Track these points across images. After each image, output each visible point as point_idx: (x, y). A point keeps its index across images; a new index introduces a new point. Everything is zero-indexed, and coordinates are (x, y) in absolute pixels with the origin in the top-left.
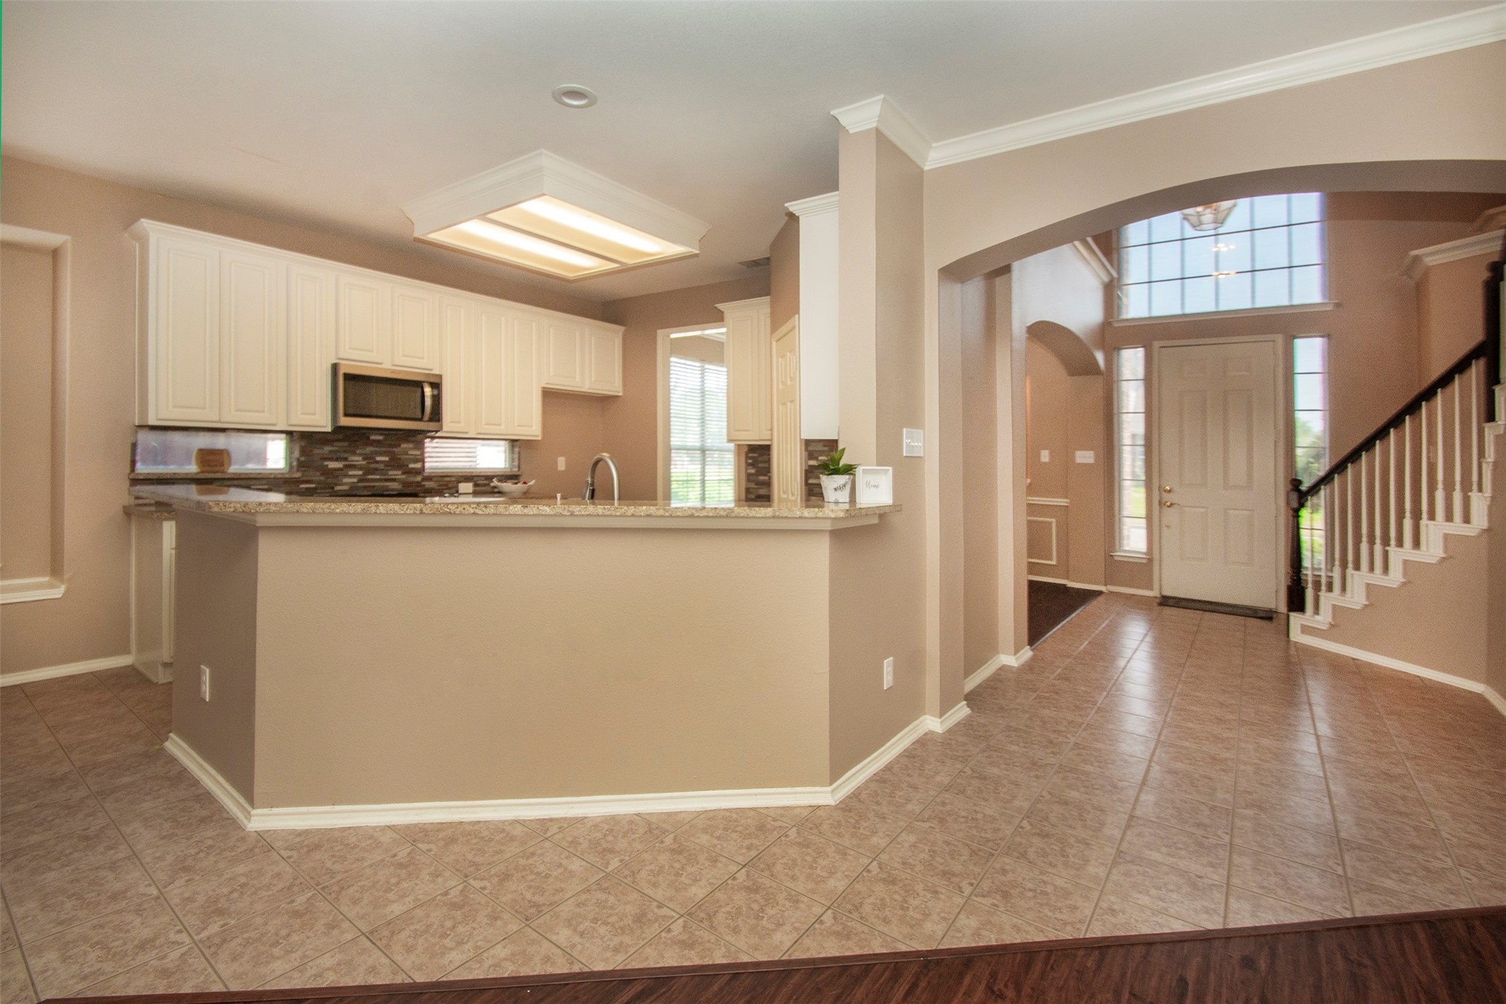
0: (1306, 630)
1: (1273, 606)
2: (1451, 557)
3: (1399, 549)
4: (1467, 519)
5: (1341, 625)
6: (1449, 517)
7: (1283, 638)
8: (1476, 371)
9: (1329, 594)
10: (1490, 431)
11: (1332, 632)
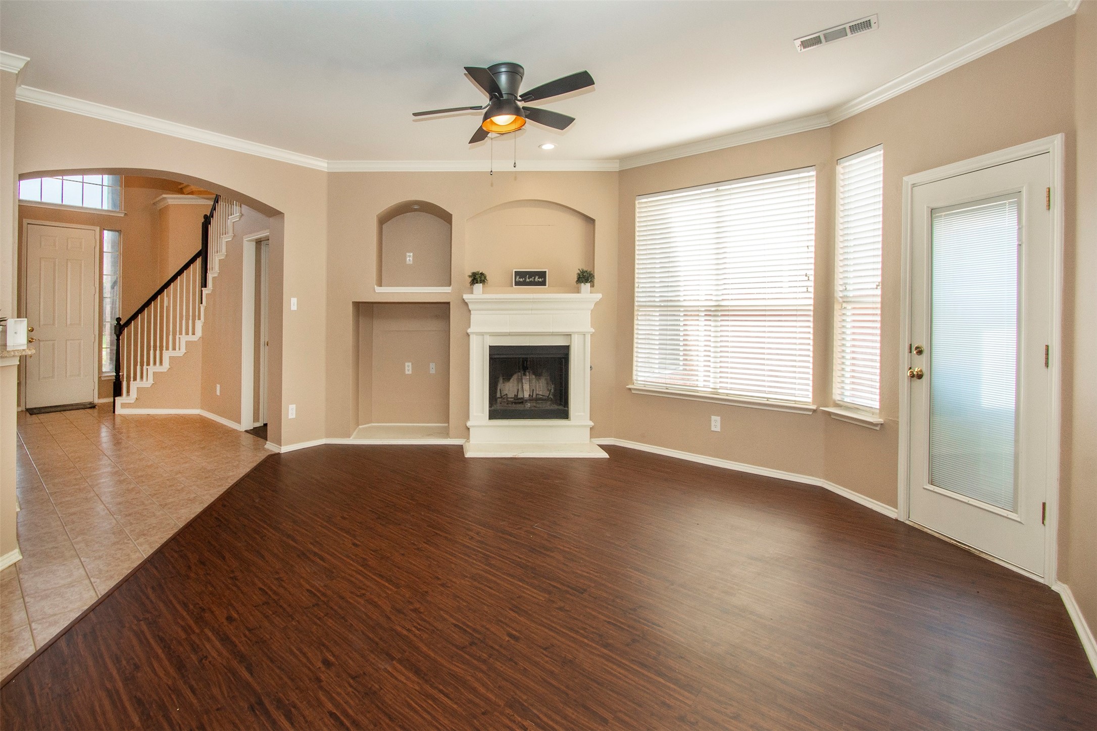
0: (124, 406)
1: (91, 400)
2: (188, 352)
3: (167, 351)
4: (194, 334)
5: (143, 398)
6: (187, 333)
7: (112, 414)
8: (199, 261)
9: (135, 382)
10: (205, 291)
11: (138, 403)
